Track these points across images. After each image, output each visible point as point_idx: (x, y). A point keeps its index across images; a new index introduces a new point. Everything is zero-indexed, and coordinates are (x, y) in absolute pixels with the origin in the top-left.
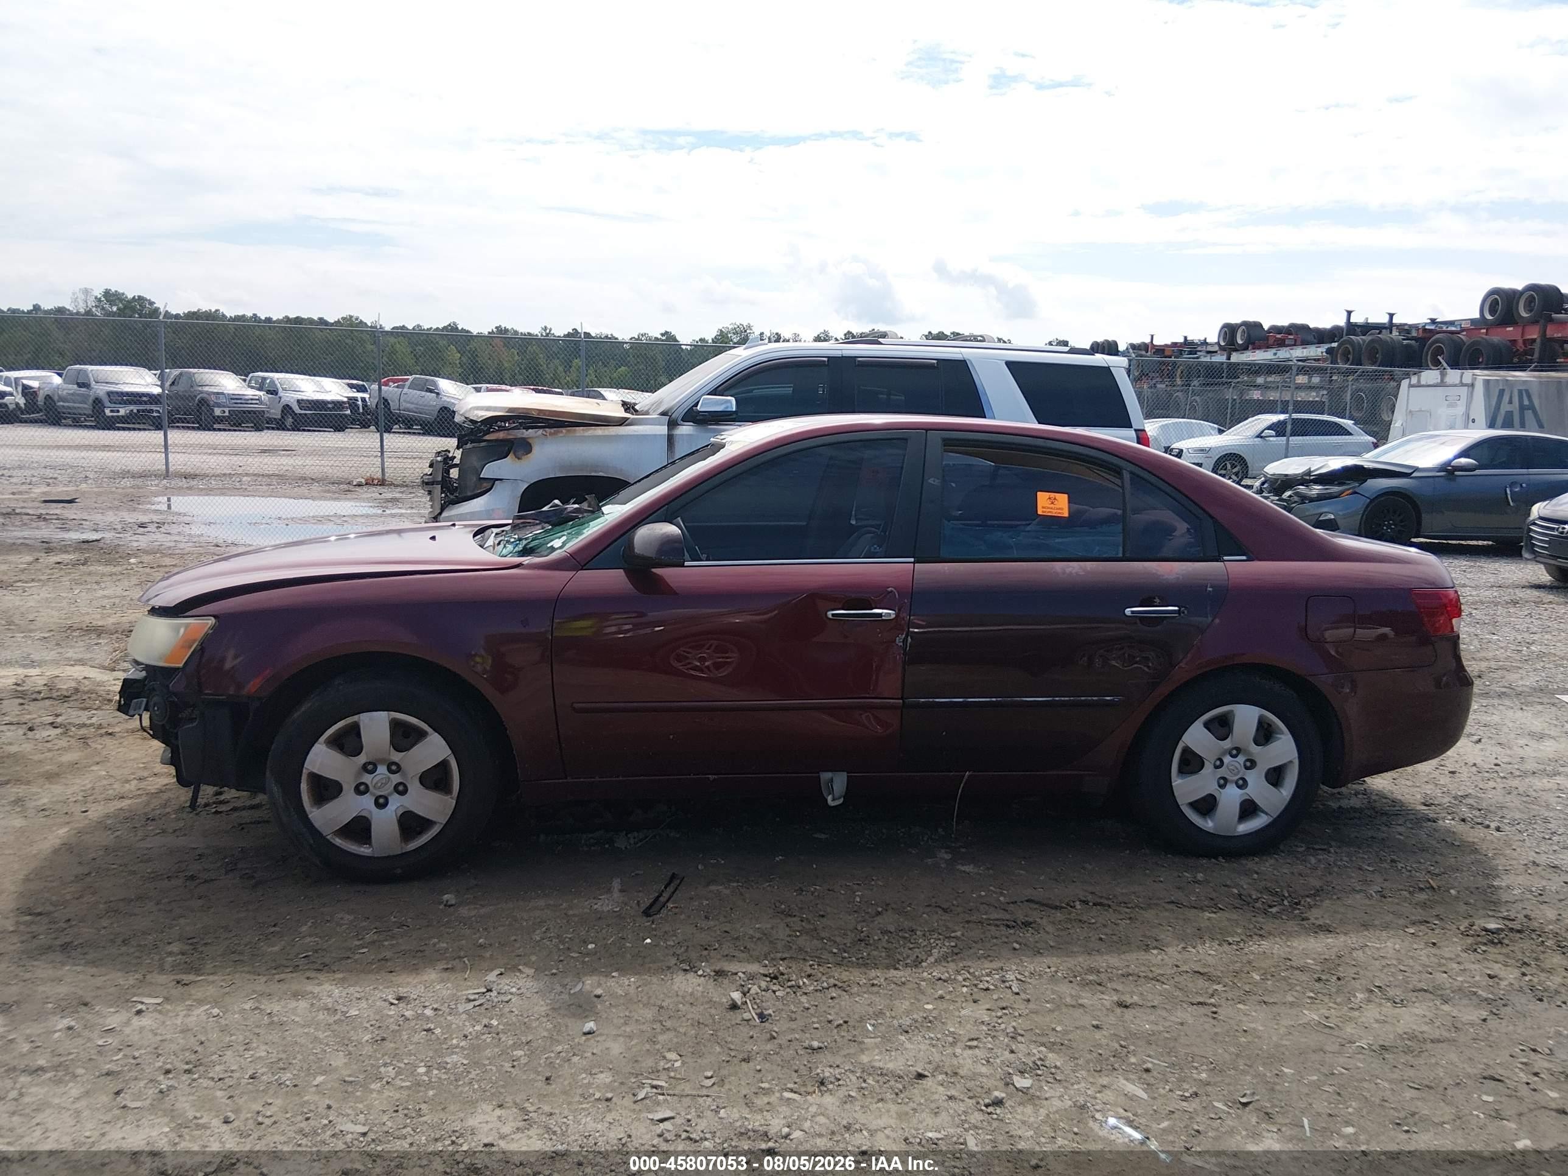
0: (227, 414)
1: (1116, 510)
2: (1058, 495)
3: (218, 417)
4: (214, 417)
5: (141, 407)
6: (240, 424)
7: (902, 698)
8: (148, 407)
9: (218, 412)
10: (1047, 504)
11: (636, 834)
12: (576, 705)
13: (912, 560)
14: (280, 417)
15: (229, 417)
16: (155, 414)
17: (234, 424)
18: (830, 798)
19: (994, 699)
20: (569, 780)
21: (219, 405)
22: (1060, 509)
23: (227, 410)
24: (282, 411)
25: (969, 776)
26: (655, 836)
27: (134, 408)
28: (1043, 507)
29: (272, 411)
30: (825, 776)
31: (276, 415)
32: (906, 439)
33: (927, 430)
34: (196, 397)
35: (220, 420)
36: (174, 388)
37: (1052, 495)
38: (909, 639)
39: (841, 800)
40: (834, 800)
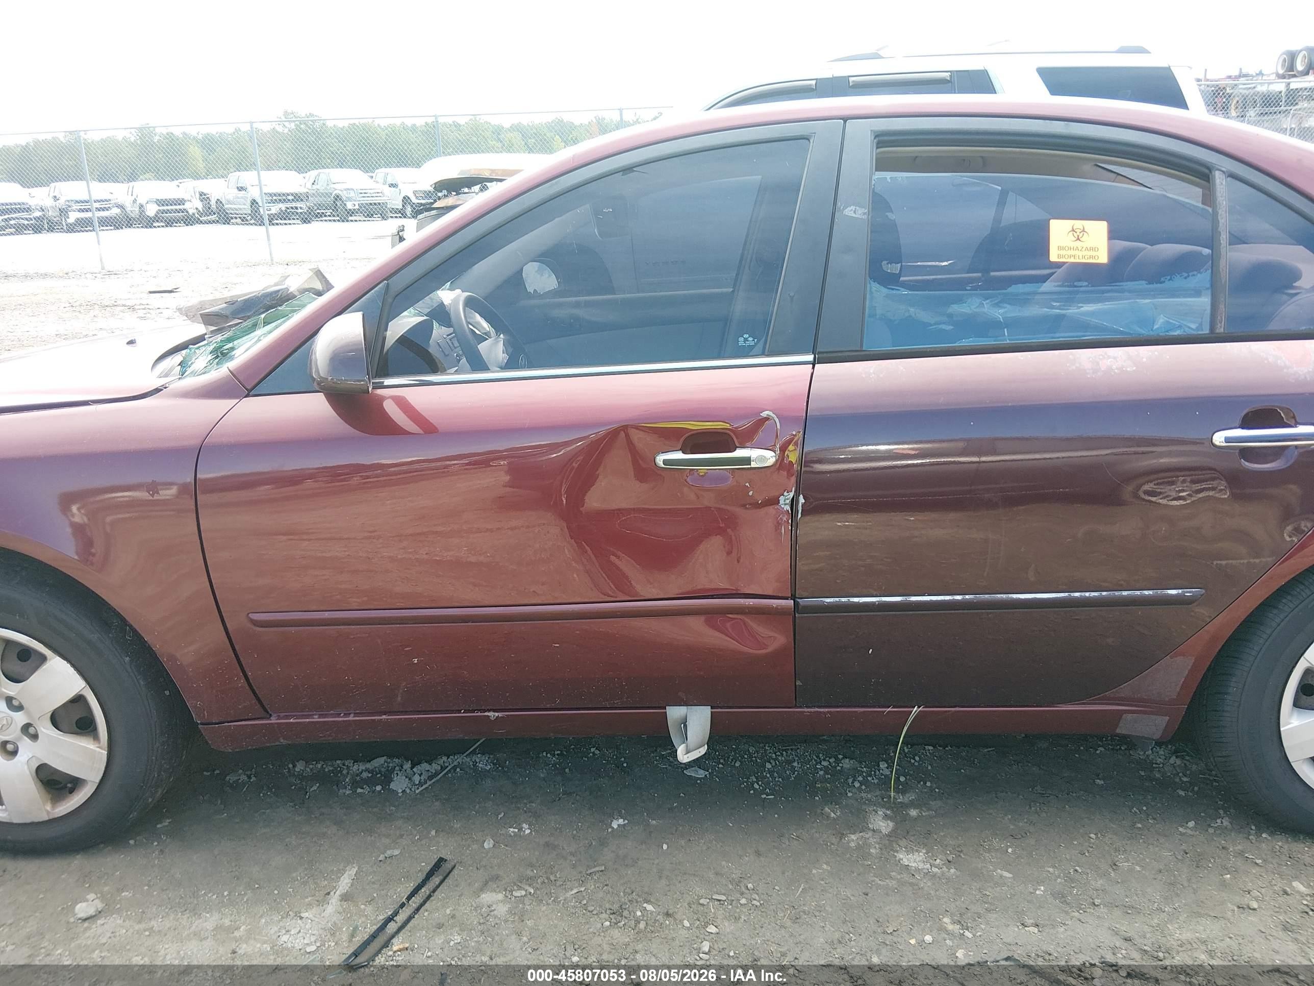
0: (357, 207)
1: (1199, 248)
2: (1089, 225)
3: (350, 210)
4: (346, 210)
5: (289, 205)
6: (372, 215)
7: (793, 597)
8: (294, 205)
9: (349, 206)
10: (1069, 240)
11: (425, 766)
12: (252, 616)
13: (810, 358)
14: (401, 207)
15: (359, 210)
16: (300, 211)
17: (368, 215)
18: (681, 750)
19: (959, 597)
20: (273, 720)
21: (349, 199)
22: (1092, 249)
23: (356, 203)
24: (403, 201)
25: (919, 715)
26: (455, 768)
27: (283, 206)
28: (1060, 248)
29: (394, 202)
30: (674, 713)
31: (398, 205)
32: (806, 138)
33: (845, 119)
34: (331, 194)
35: (351, 213)
36: (315, 187)
37: (1078, 224)
38: (802, 500)
39: (703, 750)
40: (688, 752)
